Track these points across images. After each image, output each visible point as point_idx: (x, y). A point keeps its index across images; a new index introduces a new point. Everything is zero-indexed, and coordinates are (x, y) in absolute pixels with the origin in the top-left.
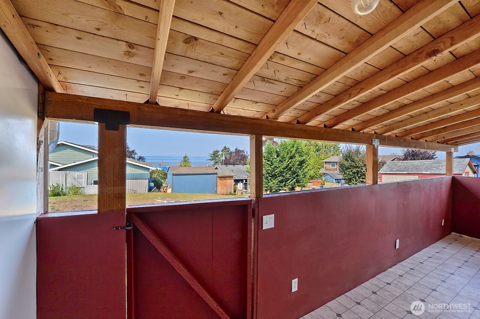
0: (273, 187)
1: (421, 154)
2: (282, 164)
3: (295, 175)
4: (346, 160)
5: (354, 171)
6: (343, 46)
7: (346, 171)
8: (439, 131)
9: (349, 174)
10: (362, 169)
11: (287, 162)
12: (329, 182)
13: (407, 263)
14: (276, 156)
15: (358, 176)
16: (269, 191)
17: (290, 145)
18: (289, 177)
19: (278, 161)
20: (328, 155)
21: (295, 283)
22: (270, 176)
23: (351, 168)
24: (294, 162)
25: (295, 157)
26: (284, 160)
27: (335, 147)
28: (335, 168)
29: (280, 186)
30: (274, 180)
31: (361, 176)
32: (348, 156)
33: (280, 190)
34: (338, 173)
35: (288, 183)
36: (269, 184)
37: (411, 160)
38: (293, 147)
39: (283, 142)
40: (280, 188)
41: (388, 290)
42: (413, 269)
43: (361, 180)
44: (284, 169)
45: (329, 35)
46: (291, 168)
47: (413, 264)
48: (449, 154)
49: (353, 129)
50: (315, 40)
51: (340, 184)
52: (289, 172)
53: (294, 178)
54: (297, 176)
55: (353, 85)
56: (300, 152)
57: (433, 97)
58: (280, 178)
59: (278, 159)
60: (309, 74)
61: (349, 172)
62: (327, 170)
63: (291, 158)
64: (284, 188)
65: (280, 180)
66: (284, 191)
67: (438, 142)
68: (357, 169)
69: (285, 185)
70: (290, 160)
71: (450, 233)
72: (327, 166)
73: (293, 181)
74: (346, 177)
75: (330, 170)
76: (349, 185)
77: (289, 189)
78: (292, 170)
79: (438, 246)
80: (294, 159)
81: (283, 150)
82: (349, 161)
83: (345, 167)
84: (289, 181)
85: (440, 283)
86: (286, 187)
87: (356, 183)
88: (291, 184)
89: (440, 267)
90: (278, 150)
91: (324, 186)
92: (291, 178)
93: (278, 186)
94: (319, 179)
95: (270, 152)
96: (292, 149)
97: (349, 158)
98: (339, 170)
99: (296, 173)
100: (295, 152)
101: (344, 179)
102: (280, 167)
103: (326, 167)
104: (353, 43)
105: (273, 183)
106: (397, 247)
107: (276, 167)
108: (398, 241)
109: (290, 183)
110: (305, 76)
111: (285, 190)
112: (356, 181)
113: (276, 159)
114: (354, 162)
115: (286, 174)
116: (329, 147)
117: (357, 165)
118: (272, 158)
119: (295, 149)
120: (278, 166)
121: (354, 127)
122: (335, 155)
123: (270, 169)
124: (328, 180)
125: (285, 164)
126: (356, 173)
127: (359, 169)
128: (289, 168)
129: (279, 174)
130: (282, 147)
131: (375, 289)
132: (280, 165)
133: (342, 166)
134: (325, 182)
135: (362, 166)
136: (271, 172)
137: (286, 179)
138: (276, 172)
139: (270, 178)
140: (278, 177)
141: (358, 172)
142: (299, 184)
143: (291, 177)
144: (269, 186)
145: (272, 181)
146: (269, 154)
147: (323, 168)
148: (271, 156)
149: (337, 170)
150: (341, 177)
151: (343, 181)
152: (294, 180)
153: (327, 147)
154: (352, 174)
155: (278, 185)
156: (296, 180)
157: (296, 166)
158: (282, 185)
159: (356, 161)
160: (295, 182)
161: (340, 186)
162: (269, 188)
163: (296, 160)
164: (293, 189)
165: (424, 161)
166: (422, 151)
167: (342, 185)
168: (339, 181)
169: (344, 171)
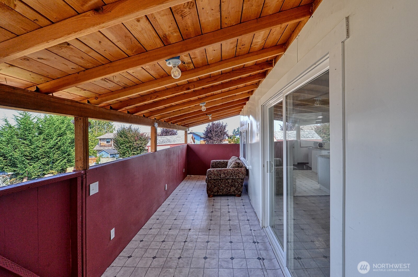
0: (33, 172)
1: (170, 131)
2: (47, 142)
3: (66, 154)
4: (121, 136)
5: (128, 145)
6: (156, 76)
7: (120, 146)
8: (183, 120)
9: (123, 149)
10: (134, 144)
11: (55, 140)
12: (104, 157)
13: (171, 197)
14: (37, 134)
15: (130, 149)
16: (27, 178)
17: (58, 120)
18: (58, 157)
19: (42, 139)
20: (102, 132)
21: (113, 232)
22: (28, 159)
23: (125, 143)
24: (65, 140)
25: (66, 134)
26: (50, 138)
27: (108, 125)
28: (109, 145)
29: (44, 170)
30: (35, 163)
31: (133, 149)
32: (123, 133)
33: (44, 174)
34: (114, 148)
35: (56, 165)
36: (26, 169)
37: (165, 135)
38: (63, 123)
39: (49, 117)
40: (45, 172)
41: (164, 214)
42: (173, 199)
43: (133, 152)
44: (51, 148)
45: (152, 70)
46: (60, 147)
47: (173, 196)
48: (186, 132)
49: (144, 116)
50: (145, 70)
51: (115, 158)
52: (57, 152)
53: (65, 158)
54: (68, 155)
55: (153, 92)
56: (72, 129)
57: (184, 104)
58: (46, 160)
59: (42, 137)
60: (133, 82)
61: (123, 147)
62: (102, 146)
63: (60, 135)
64: (51, 171)
65: (43, 162)
66: (52, 175)
67: (182, 126)
68: (130, 144)
69: (52, 167)
70: (59, 138)
71: (186, 176)
72: (101, 142)
73: (63, 162)
74: (120, 152)
75: (105, 146)
76: (124, 158)
77: (58, 171)
78: (62, 150)
79: (183, 183)
80: (65, 137)
81: (48, 127)
82: (123, 137)
83: (120, 143)
84: (58, 162)
85: (185, 200)
86: (53, 169)
87: (129, 155)
88: (61, 165)
89: (185, 194)
90: (40, 126)
91: (99, 162)
92: (60, 159)
93: (41, 170)
94: (92, 156)
95: (28, 128)
96: (61, 126)
97: (123, 135)
98: (114, 145)
99: (67, 152)
100: (66, 129)
101: (119, 154)
102: (44, 147)
103: (100, 144)
104: (160, 76)
105: (34, 167)
106: (166, 189)
107: (37, 147)
108: (166, 185)
109: (59, 164)
110: (131, 83)
111: (52, 173)
112: (129, 154)
113: (37, 137)
114: (127, 138)
115: (54, 155)
116: (103, 124)
117: (129, 140)
118: (32, 136)
119: (66, 125)
120: (40, 146)
121: (144, 115)
122: (109, 132)
123: (28, 149)
124: (103, 156)
125: (52, 142)
126: (129, 147)
127: (131, 144)
128: (57, 147)
129: (42, 155)
130: (47, 122)
131: (158, 217)
132: (44, 144)
133: (116, 142)
134: (101, 158)
135: (133, 141)
136: (30, 154)
137: (53, 160)
138: (38, 153)
139: (28, 161)
140: (40, 159)
141: (130, 147)
142: (72, 164)
143: (60, 157)
144: (26, 172)
145: (31, 165)
146: (26, 130)
147: (97, 145)
148: (30, 134)
149: (111, 146)
150: (116, 152)
151: (118, 155)
152: (65, 160)
153: (100, 124)
154: (125, 148)
155: (41, 168)
156: (67, 160)
157: (67, 144)
158: (47, 167)
159: (129, 137)
160: (65, 162)
161: (115, 160)
162: (26, 175)
163: (68, 138)
164: (63, 170)
165: (172, 136)
166: (171, 129)
167: (116, 158)
168: (114, 155)
169: (119, 146)
